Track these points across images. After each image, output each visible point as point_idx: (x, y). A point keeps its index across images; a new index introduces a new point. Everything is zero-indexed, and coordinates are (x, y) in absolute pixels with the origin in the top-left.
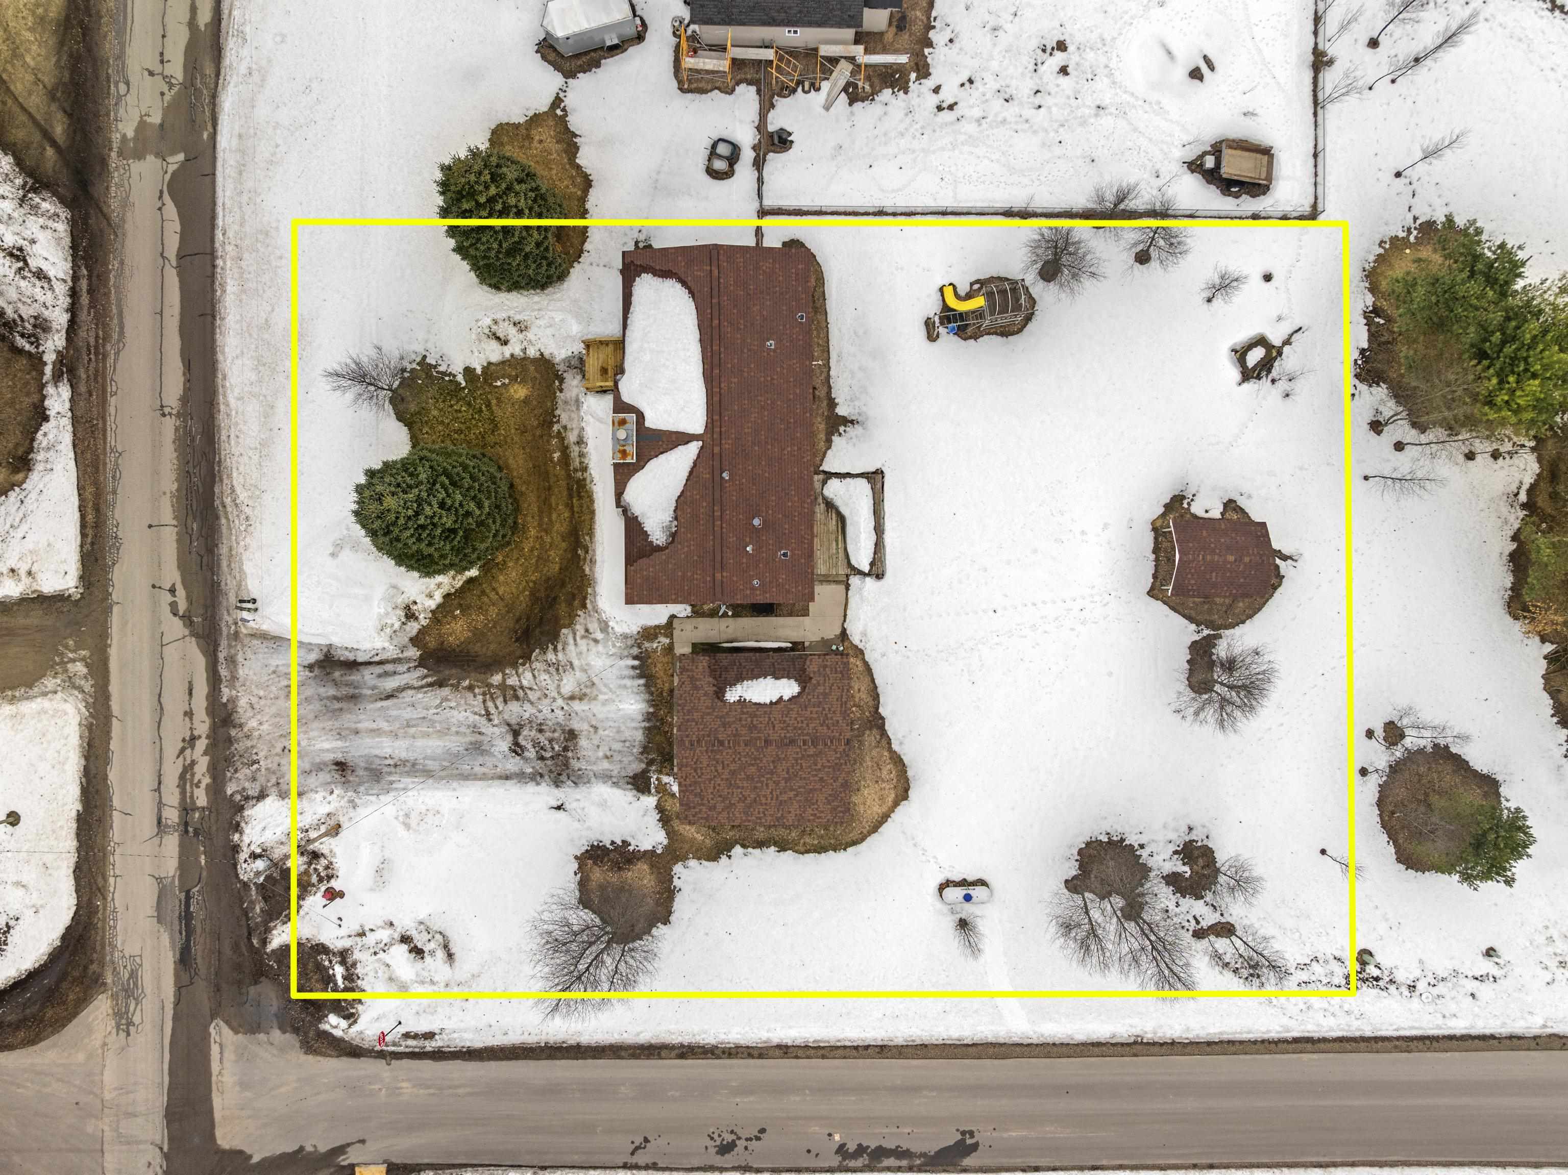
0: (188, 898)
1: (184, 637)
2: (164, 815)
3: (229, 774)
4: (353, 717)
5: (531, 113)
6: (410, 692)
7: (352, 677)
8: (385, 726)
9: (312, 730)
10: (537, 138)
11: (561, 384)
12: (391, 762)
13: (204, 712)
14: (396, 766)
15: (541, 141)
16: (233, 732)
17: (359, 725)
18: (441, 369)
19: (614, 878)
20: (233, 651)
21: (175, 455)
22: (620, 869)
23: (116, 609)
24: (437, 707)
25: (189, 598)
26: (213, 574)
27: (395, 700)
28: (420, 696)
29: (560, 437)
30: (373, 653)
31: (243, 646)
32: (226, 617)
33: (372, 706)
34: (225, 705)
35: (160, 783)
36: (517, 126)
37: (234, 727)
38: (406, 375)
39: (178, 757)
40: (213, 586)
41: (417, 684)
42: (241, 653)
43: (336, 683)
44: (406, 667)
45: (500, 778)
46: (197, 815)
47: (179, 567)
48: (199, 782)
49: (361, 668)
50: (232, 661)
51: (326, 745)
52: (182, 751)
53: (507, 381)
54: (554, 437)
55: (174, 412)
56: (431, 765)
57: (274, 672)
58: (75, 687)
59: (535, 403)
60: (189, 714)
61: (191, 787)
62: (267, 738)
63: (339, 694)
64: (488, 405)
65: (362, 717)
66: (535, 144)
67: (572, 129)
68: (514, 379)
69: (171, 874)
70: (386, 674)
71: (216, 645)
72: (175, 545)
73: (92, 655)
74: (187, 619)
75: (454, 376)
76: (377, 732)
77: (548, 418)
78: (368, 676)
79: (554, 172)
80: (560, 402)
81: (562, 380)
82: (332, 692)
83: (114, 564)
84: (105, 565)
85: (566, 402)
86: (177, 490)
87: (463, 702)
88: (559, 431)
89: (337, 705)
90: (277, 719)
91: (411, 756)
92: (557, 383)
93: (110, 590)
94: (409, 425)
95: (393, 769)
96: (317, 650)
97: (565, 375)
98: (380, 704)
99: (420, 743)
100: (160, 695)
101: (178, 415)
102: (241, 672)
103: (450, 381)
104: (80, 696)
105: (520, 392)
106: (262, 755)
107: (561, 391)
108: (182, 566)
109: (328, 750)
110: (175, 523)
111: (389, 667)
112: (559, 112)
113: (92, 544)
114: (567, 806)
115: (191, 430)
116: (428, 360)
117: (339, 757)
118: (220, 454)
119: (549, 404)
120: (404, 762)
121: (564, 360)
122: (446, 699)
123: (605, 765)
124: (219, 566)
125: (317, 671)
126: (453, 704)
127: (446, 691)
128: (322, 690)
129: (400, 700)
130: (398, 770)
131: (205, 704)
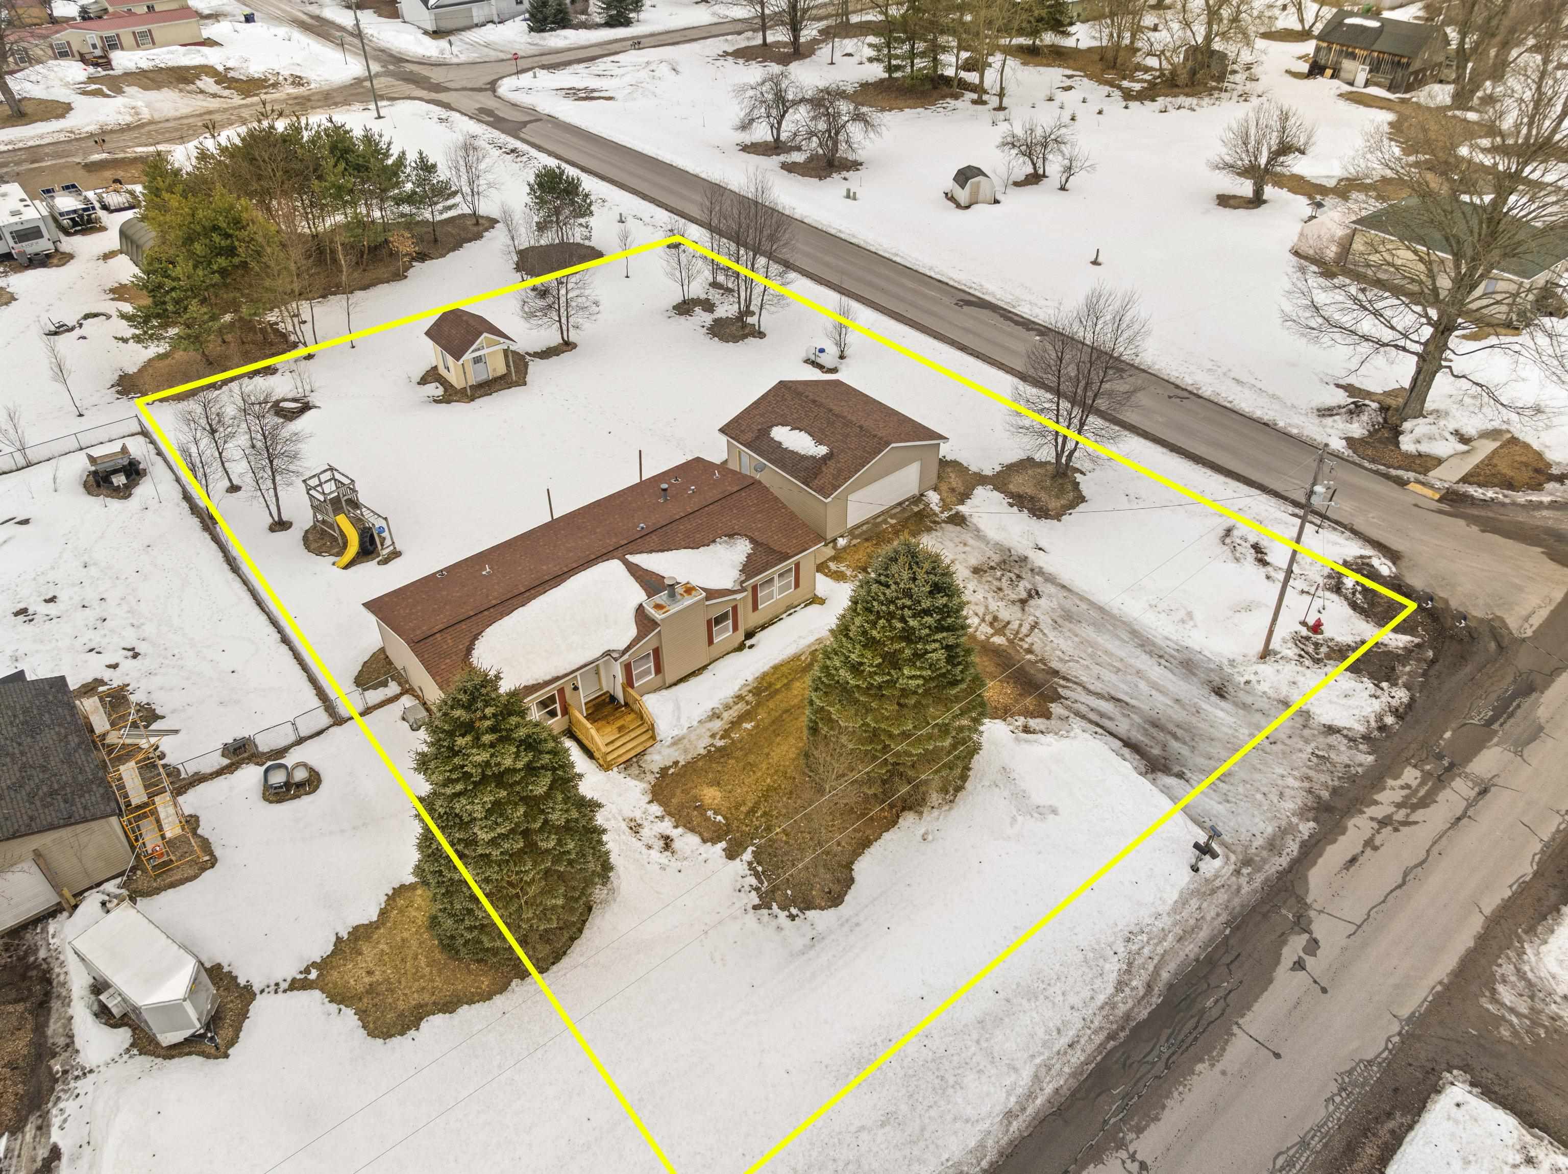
0: (1489, 723)
1: (1320, 912)
2: (1473, 794)
3: (1360, 770)
4: (1170, 712)
5: (334, 1007)
6: (1092, 688)
7: (1142, 738)
8: (1143, 685)
9: (1226, 734)
10: (367, 980)
11: (670, 767)
12: (1163, 662)
13: (1348, 833)
14: (1161, 657)
15: (370, 973)
16: (1325, 795)
17: (1169, 703)
18: (754, 881)
19: (1043, 496)
20: (1265, 853)
21: (1169, 1103)
22: (1032, 498)
23: (1405, 1013)
24: (1078, 662)
25: (1282, 940)
26: (1227, 938)
27: (1113, 693)
28: (1084, 679)
29: (726, 734)
30: (1097, 736)
31: (1247, 848)
32: (1246, 889)
33: (1142, 706)
34: (1315, 820)
35: (1459, 819)
36: (362, 1014)
37: (1319, 797)
38: (794, 911)
39: (1416, 823)
40: (1238, 928)
41: (1079, 689)
42: (1256, 844)
43: (1164, 747)
44: (1075, 705)
45: (1069, 590)
46: (1428, 767)
47: (1271, 981)
48: (1402, 788)
49: (1125, 738)
50: (1273, 846)
51: (1221, 714)
52: (1406, 823)
53: (710, 813)
54: (732, 739)
55: (1123, 1154)
56: (1125, 636)
57: (1228, 801)
58: (1530, 984)
59: (710, 776)
60: (1369, 843)
61: (1417, 791)
62: (1285, 762)
63: (1169, 737)
64: (753, 811)
65: (1162, 707)
66: (378, 976)
67: (331, 948)
68: (702, 809)
69: (1499, 749)
70: (1102, 715)
71: (1282, 874)
72: (1256, 1007)
73: (1476, 996)
74: (1301, 924)
75: (750, 864)
76: (1155, 686)
77: (715, 756)
78: (1123, 727)
79: (406, 935)
80: (689, 757)
81: (664, 771)
82: (1174, 745)
83: (1370, 1063)
84: (1385, 1072)
85: (686, 751)
86: (1201, 1060)
87: (1048, 648)
88: (722, 738)
89: (1180, 733)
90: (1259, 766)
91: (1138, 652)
92: (671, 771)
93: (1396, 1039)
94: (849, 867)
95: (1167, 657)
96: (1159, 782)
97: (656, 770)
98: (1133, 702)
99: (1122, 653)
100: (1399, 887)
101: (1121, 1145)
102: (1270, 830)
103: (759, 863)
104: (1526, 968)
105: (711, 795)
106: (1305, 756)
107: (676, 763)
108: (1264, 980)
109: (1222, 710)
110: (1235, 1029)
111: (1094, 717)
112: (314, 975)
113: (1389, 1115)
114: (1032, 545)
115: (1121, 1109)
116: (757, 901)
117: (1214, 698)
118: (1102, 1045)
119: (700, 763)
120: (1150, 653)
121: (641, 780)
122: (1061, 660)
123: (971, 542)
124: (1212, 939)
125: (1176, 769)
126: (1059, 653)
127: (1055, 665)
128: (1185, 751)
129: (1108, 689)
130: (1161, 653)
131: (1342, 839)
